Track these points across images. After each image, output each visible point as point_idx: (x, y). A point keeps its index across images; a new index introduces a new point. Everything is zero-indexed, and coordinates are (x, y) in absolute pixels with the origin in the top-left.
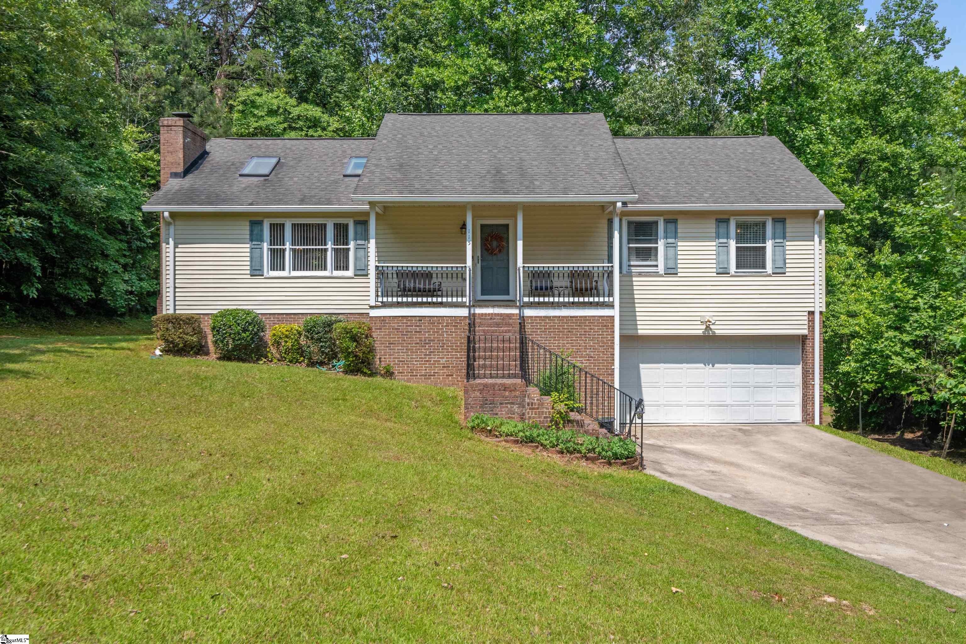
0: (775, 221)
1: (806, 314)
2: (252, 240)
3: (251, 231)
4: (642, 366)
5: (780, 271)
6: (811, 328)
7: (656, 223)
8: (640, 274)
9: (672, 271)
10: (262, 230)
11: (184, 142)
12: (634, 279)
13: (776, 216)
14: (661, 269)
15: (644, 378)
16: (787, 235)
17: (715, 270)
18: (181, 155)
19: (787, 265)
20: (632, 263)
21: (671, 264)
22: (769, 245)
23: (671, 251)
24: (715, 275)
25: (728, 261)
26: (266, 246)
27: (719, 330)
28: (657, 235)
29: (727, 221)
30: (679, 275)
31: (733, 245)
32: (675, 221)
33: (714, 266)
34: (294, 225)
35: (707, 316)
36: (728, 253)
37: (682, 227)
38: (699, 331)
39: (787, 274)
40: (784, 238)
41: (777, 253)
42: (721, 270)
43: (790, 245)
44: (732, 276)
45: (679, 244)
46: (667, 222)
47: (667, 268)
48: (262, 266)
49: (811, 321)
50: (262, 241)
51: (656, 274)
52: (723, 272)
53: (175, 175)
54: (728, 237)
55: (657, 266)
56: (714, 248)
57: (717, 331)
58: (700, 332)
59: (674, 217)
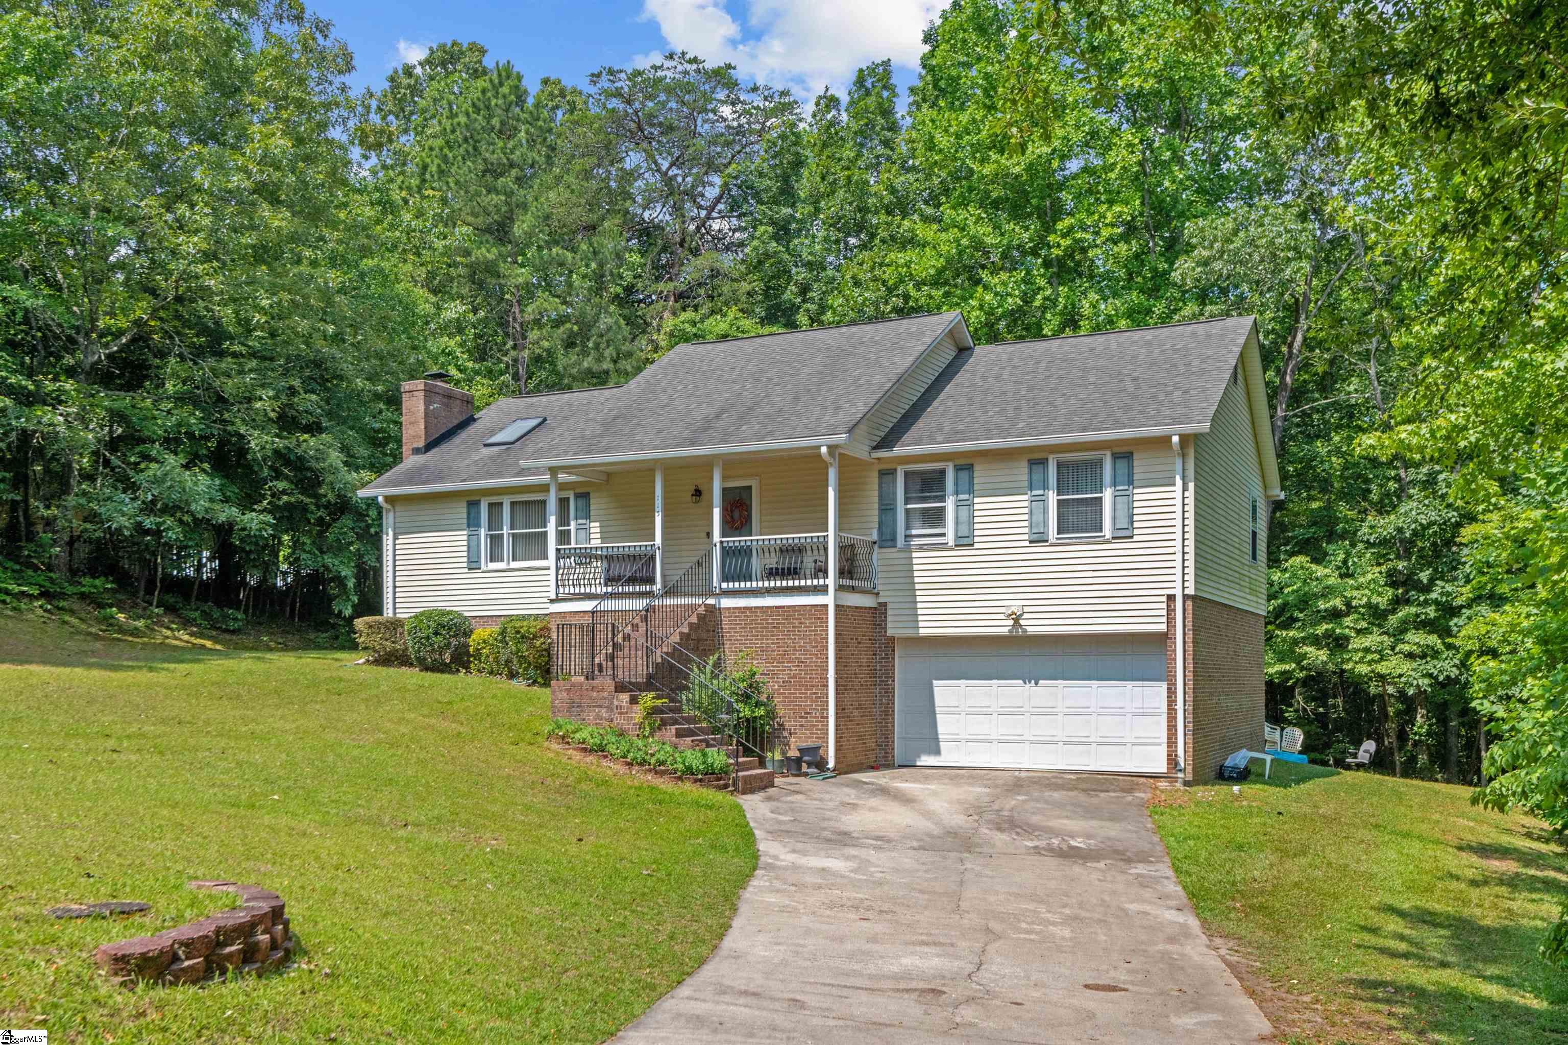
0: (1116, 457)
1: (1164, 599)
2: (469, 526)
3: (469, 514)
4: (935, 682)
5: (1124, 534)
6: (1171, 620)
7: (943, 472)
8: (921, 548)
9: (965, 541)
10: (479, 513)
11: (427, 409)
12: (914, 555)
13: (1116, 450)
14: (950, 539)
15: (939, 701)
16: (1136, 477)
17: (1026, 537)
18: (422, 426)
19: (1136, 525)
20: (914, 532)
21: (964, 531)
22: (1107, 495)
23: (964, 512)
24: (1027, 543)
25: (1045, 523)
26: (483, 532)
27: (1033, 626)
28: (943, 489)
29: (1044, 462)
30: (976, 546)
31: (1052, 497)
32: (970, 468)
33: (1026, 530)
34: (513, 504)
35: (1015, 606)
36: (1045, 511)
37: (980, 475)
38: (1003, 628)
39: (1136, 538)
40: (1131, 482)
41: (1119, 506)
42: (1035, 537)
43: (1140, 494)
44: (1052, 545)
45: (976, 500)
46: (958, 469)
47: (958, 537)
48: (479, 557)
49: (1170, 611)
50: (479, 526)
51: (944, 547)
52: (1039, 539)
53: (416, 451)
54: (1045, 487)
55: (943, 535)
56: (1026, 504)
57: (1029, 629)
58: (1005, 631)
59: (969, 461)
